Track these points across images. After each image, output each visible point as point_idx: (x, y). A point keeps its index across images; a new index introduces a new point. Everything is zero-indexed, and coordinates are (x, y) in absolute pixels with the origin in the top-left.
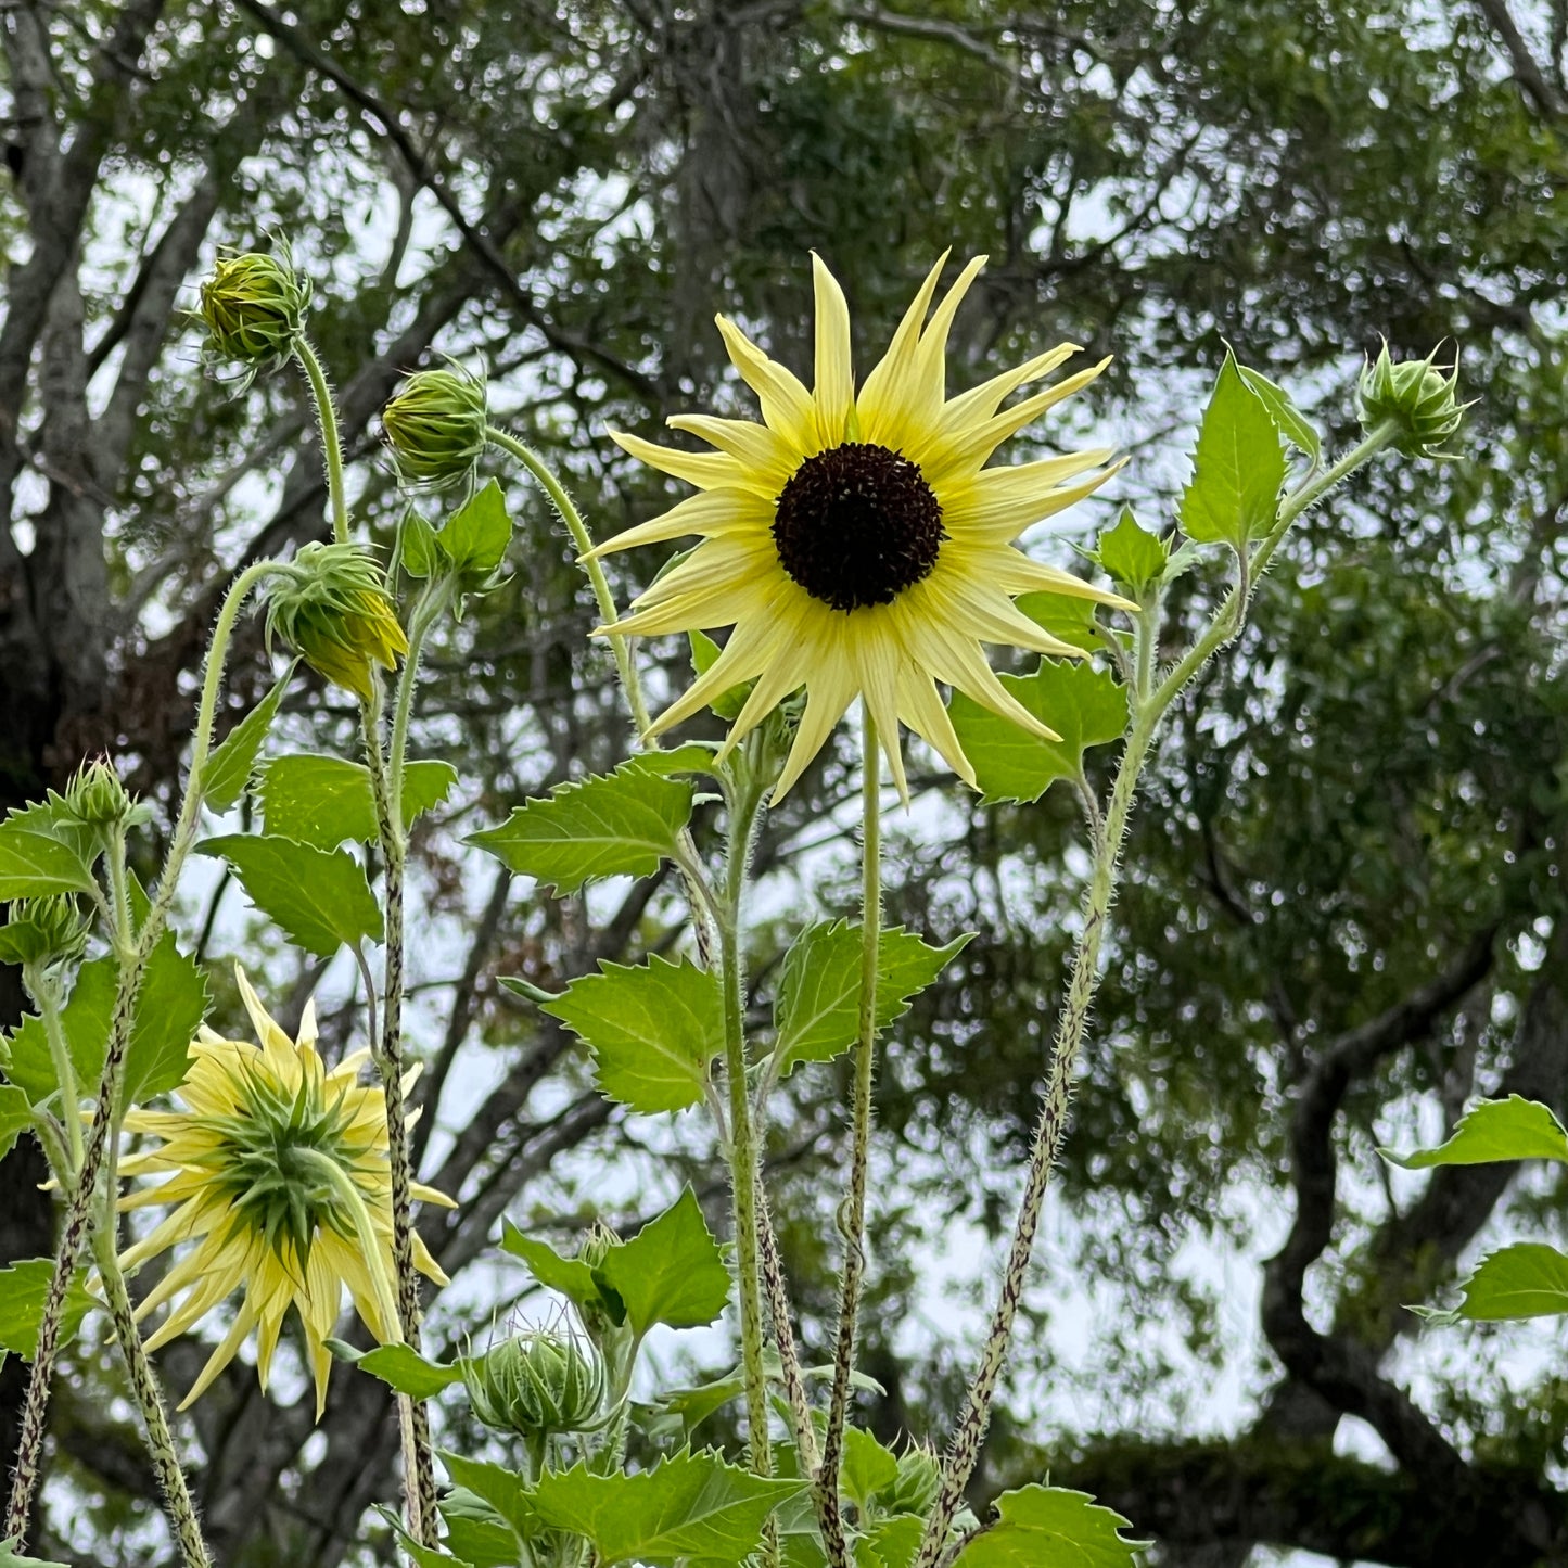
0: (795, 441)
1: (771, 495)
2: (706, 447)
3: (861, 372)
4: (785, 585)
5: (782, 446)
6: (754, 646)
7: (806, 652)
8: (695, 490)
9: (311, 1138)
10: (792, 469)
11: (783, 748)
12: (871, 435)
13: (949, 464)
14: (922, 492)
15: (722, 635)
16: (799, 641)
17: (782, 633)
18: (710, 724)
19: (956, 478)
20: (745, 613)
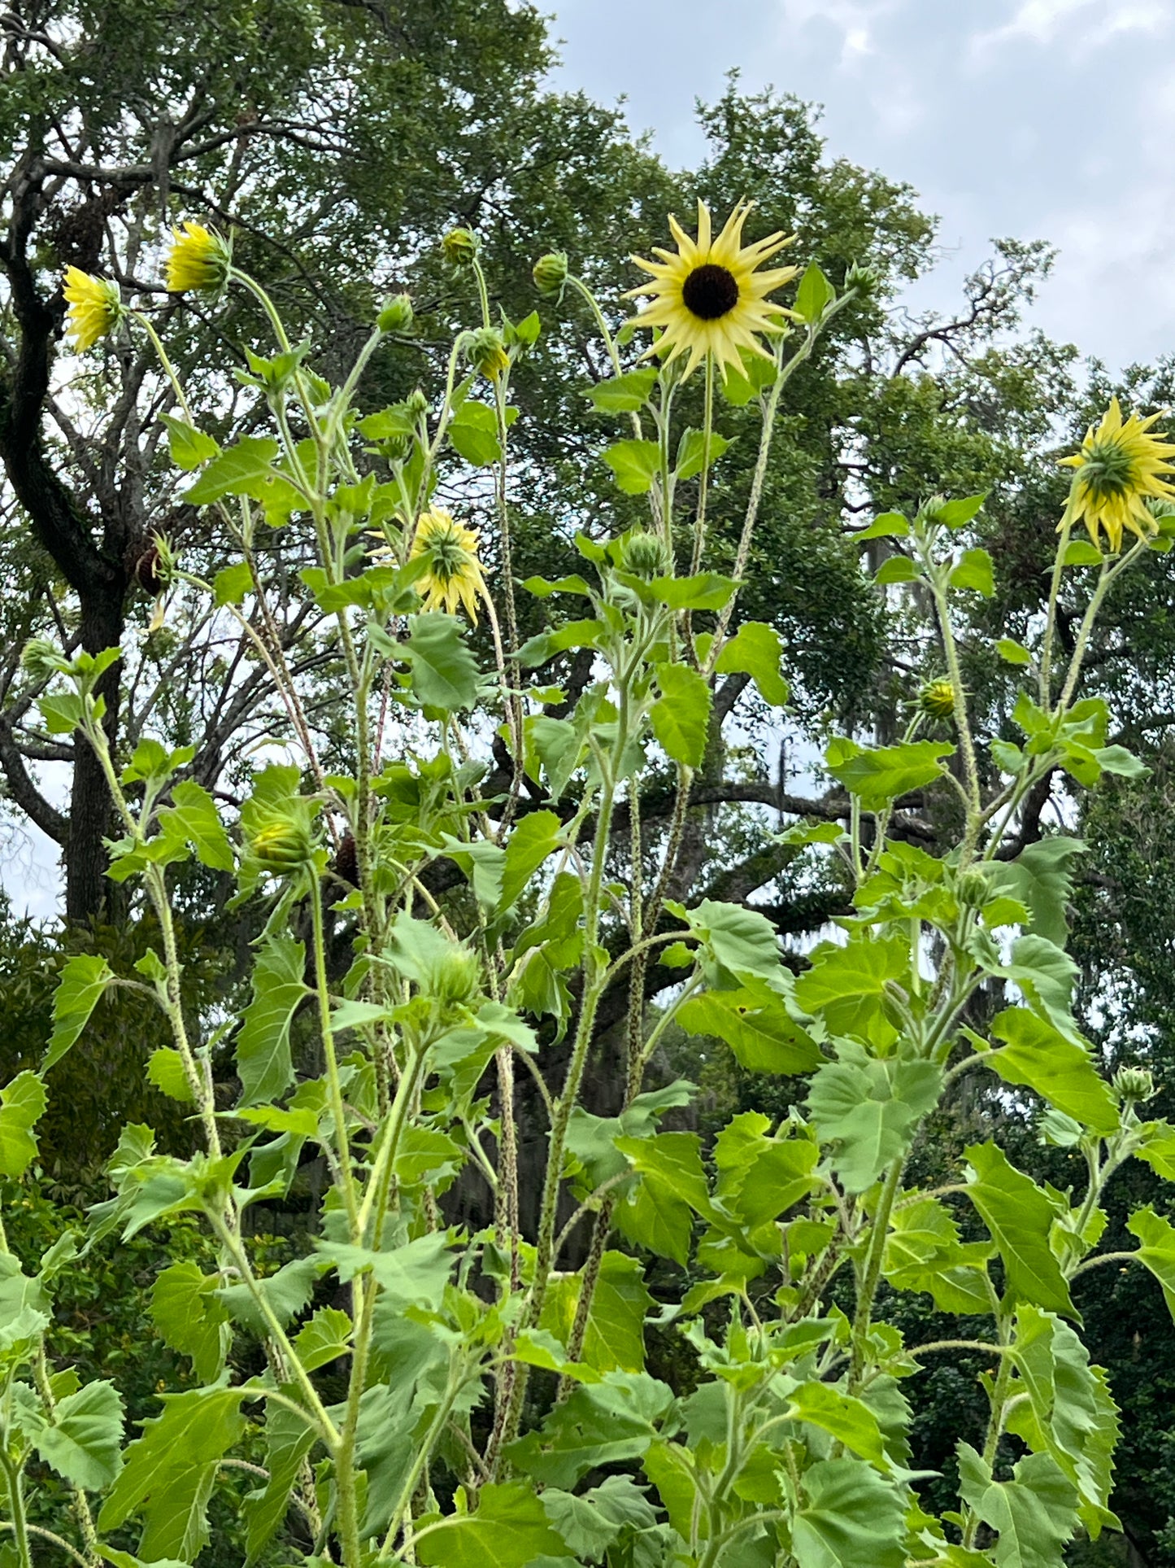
0: (689, 261)
1: (682, 281)
2: (663, 263)
3: (714, 238)
4: (686, 311)
5: (686, 264)
6: (675, 332)
7: (692, 334)
8: (655, 278)
9: (451, 543)
10: (690, 272)
11: (683, 369)
12: (716, 261)
13: (741, 272)
14: (732, 281)
15: (664, 329)
16: (690, 331)
17: (684, 329)
18: (656, 361)
19: (744, 276)
20: (672, 321)
